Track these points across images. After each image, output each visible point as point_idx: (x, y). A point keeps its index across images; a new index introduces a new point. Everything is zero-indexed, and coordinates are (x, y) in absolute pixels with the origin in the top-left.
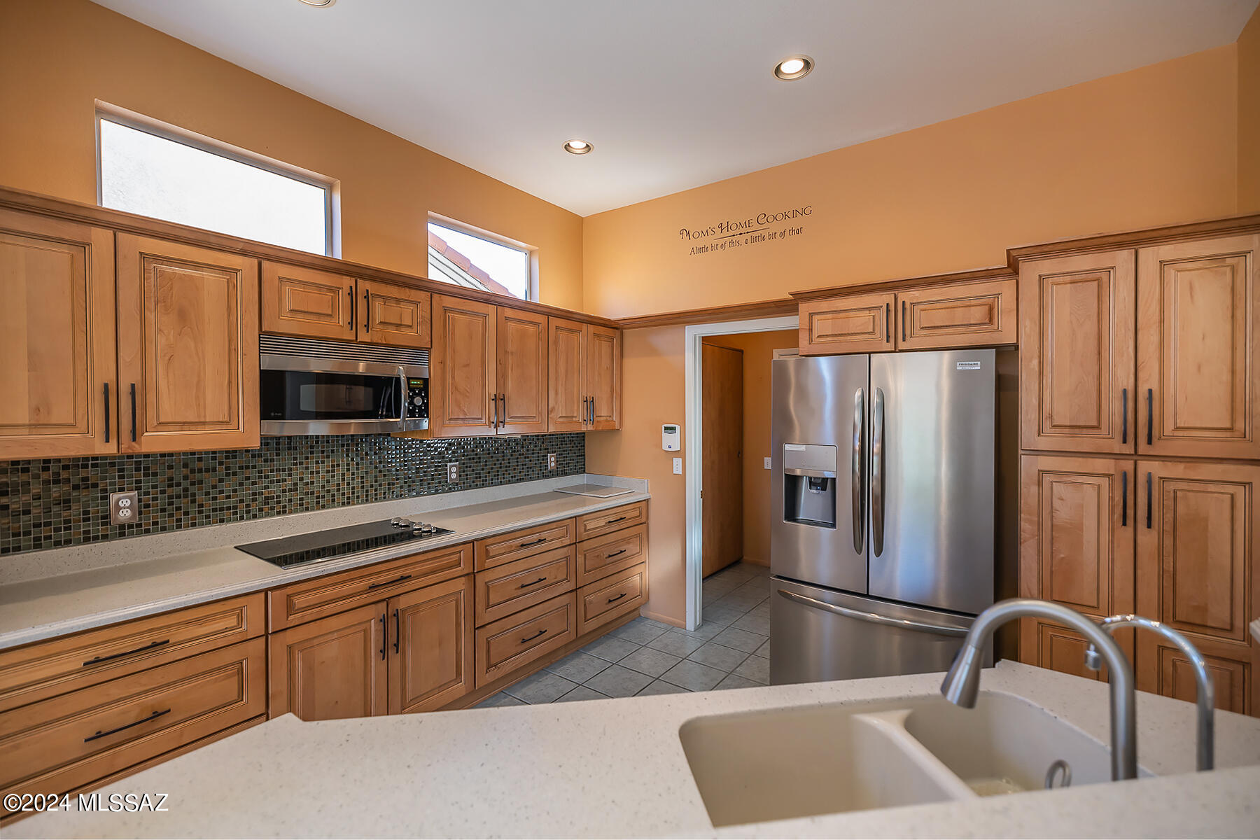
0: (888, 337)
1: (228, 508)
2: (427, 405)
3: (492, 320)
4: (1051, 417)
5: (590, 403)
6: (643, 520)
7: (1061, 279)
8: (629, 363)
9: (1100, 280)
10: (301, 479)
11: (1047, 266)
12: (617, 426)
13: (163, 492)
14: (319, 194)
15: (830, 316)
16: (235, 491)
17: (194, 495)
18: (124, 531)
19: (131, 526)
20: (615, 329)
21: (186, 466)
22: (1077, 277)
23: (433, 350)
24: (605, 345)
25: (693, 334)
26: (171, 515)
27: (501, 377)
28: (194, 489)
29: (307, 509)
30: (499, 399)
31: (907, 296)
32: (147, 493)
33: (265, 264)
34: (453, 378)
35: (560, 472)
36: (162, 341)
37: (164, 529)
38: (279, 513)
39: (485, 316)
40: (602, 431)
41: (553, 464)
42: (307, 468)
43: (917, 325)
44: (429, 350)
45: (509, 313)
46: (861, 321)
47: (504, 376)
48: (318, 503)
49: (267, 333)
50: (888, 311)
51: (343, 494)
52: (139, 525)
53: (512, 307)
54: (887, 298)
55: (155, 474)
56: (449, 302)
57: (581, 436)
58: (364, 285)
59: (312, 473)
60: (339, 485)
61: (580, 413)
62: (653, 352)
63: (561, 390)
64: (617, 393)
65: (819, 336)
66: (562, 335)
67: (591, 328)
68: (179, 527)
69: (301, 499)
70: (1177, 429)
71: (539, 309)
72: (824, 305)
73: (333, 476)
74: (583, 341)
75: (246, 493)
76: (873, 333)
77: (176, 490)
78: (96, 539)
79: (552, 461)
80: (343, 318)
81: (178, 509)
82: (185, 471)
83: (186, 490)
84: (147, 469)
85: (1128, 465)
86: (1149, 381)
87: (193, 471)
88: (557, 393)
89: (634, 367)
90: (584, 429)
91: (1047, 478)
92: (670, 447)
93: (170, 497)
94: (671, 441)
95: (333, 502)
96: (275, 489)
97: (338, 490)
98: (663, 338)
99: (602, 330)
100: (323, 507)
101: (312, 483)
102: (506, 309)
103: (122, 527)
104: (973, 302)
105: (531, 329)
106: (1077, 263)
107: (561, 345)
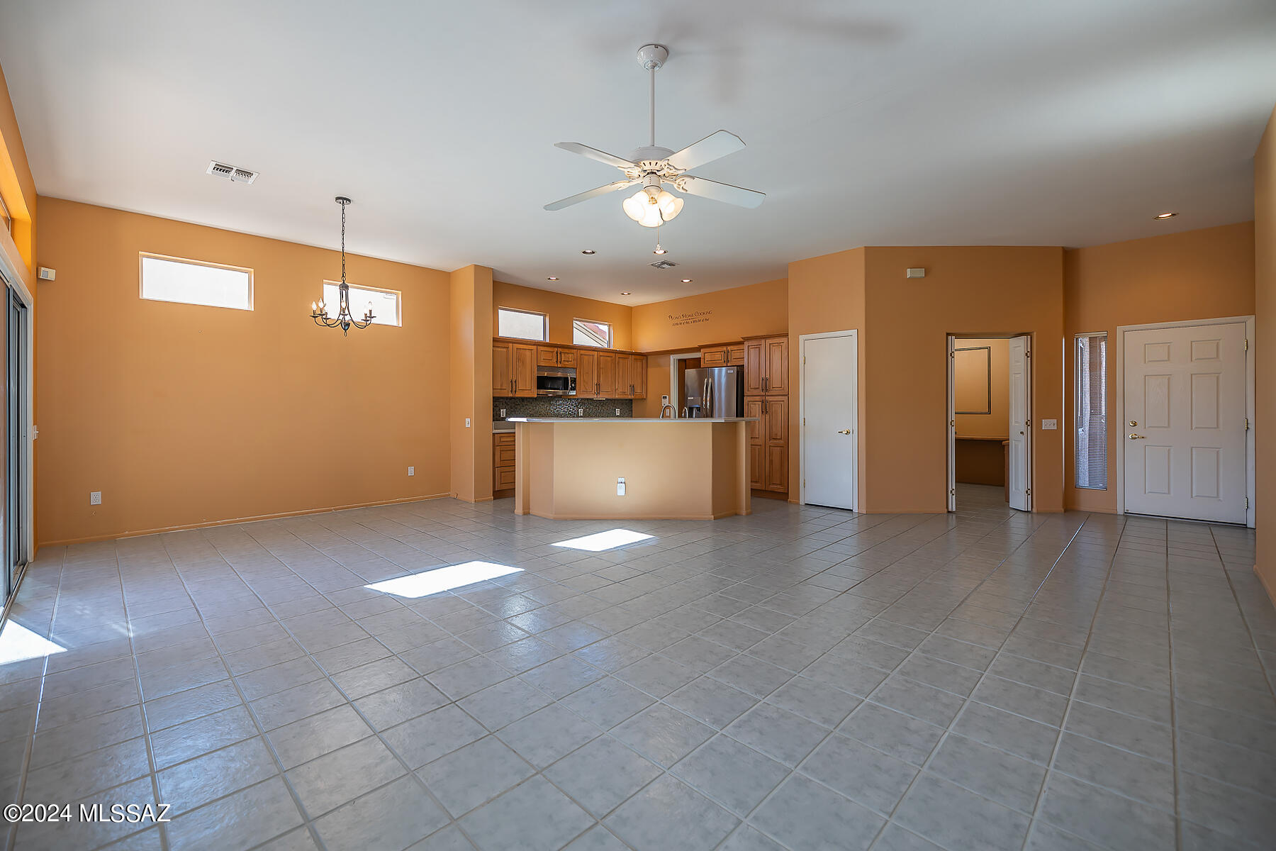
0: (725, 361)
2: (575, 387)
3: (596, 357)
4: (749, 385)
5: (633, 387)
7: (752, 347)
8: (650, 370)
9: (759, 348)
10: (538, 410)
11: (750, 343)
12: (645, 397)
15: (710, 354)
16: (527, 409)
17: (515, 412)
20: (644, 357)
21: (514, 403)
22: (755, 347)
24: (639, 364)
25: (673, 358)
27: (599, 376)
28: (516, 410)
30: (598, 385)
31: (730, 348)
32: (507, 410)
33: (538, 347)
34: (583, 378)
35: (621, 416)
36: (520, 369)
39: (593, 356)
40: (639, 399)
42: (542, 405)
43: (732, 358)
44: (576, 369)
45: (601, 354)
46: (717, 356)
47: (600, 377)
49: (540, 367)
50: (725, 352)
53: (602, 352)
54: (725, 348)
55: (508, 405)
56: (582, 352)
57: (631, 400)
58: (560, 350)
59: (541, 408)
60: (549, 412)
61: (628, 391)
62: (659, 366)
63: (620, 381)
64: (645, 382)
65: (707, 361)
66: (621, 360)
67: (633, 357)
70: (772, 388)
71: (613, 351)
72: (708, 350)
73: (546, 410)
74: (630, 362)
75: (526, 412)
76: (721, 360)
77: (513, 410)
78: (498, 420)
79: (618, 412)
80: (555, 360)
82: (514, 405)
84: (507, 403)
85: (764, 398)
86: (768, 375)
87: (516, 405)
88: (619, 383)
89: (652, 372)
90: (630, 397)
91: (750, 403)
93: (511, 411)
96: (533, 412)
97: (548, 415)
98: (662, 360)
99: (638, 357)
103: (503, 418)
105: (609, 358)
106: (755, 343)
107: (621, 364)
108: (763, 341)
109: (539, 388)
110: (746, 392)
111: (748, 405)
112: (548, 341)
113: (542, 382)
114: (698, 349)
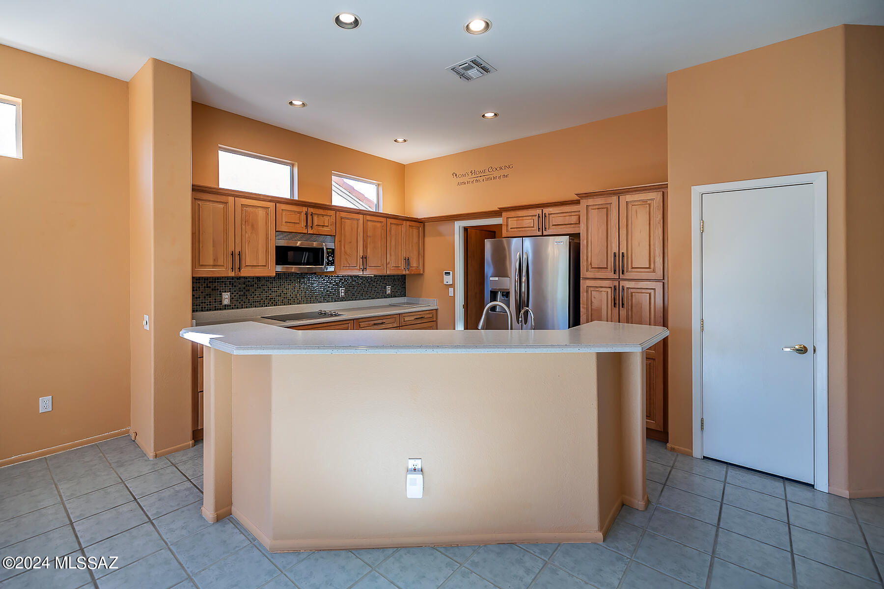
0: (539, 229)
1: (258, 302)
2: (333, 260)
3: (361, 222)
4: (591, 264)
5: (407, 261)
6: (435, 320)
7: (594, 207)
8: (428, 240)
9: (607, 209)
10: (283, 291)
11: (590, 202)
12: (421, 273)
13: (237, 293)
14: (288, 168)
15: (515, 219)
16: (260, 295)
17: (247, 295)
18: (226, 307)
19: (228, 306)
20: (421, 223)
21: (244, 284)
22: (599, 207)
23: (336, 236)
24: (415, 231)
25: (459, 225)
26: (240, 303)
27: (365, 247)
28: (247, 293)
29: (285, 305)
30: (364, 258)
31: (547, 211)
32: (233, 294)
33: (277, 204)
34: (344, 248)
35: (393, 295)
36: (247, 235)
37: (237, 308)
38: (275, 305)
39: (358, 220)
40: (414, 275)
41: (389, 291)
42: (285, 287)
43: (551, 224)
44: (335, 236)
45: (368, 218)
46: (528, 222)
47: (366, 247)
48: (288, 302)
49: (278, 231)
50: (539, 217)
51: (298, 299)
52: (230, 306)
53: (370, 215)
54: (538, 211)
55: (235, 286)
56: (343, 214)
57: (404, 277)
58: (311, 210)
59: (286, 289)
60: (296, 295)
61: (402, 265)
62: (440, 234)
63: (393, 253)
64: (421, 255)
65: (511, 228)
66: (393, 227)
67: (407, 222)
68: (242, 308)
69: (283, 300)
70: (633, 268)
71: (382, 215)
72: (513, 214)
73: (294, 291)
74: (404, 230)
75: (264, 295)
76: (533, 227)
77: (242, 293)
78: (218, 309)
79: (389, 290)
80: (303, 224)
81: (242, 300)
82: (244, 286)
83: (244, 293)
84: (233, 284)
85: (616, 283)
86: (623, 250)
87: (246, 286)
88: (391, 255)
89: (431, 242)
90: (404, 273)
91: (590, 289)
92: (447, 282)
93: (240, 296)
94: (448, 280)
95: (294, 303)
96: (274, 294)
97: (296, 297)
98: (444, 228)
99: (413, 223)
100: (290, 304)
101: (287, 293)
102: (368, 216)
103: (225, 305)
104: (573, 214)
105: (379, 225)
106: (599, 201)
107: (393, 232)
108: (614, 199)
109: (277, 263)
110: (584, 273)
111: (587, 292)
112: (296, 198)
113: (283, 255)
114: (497, 213)
